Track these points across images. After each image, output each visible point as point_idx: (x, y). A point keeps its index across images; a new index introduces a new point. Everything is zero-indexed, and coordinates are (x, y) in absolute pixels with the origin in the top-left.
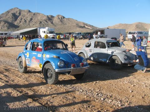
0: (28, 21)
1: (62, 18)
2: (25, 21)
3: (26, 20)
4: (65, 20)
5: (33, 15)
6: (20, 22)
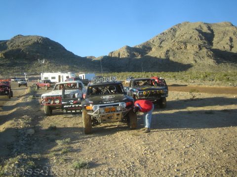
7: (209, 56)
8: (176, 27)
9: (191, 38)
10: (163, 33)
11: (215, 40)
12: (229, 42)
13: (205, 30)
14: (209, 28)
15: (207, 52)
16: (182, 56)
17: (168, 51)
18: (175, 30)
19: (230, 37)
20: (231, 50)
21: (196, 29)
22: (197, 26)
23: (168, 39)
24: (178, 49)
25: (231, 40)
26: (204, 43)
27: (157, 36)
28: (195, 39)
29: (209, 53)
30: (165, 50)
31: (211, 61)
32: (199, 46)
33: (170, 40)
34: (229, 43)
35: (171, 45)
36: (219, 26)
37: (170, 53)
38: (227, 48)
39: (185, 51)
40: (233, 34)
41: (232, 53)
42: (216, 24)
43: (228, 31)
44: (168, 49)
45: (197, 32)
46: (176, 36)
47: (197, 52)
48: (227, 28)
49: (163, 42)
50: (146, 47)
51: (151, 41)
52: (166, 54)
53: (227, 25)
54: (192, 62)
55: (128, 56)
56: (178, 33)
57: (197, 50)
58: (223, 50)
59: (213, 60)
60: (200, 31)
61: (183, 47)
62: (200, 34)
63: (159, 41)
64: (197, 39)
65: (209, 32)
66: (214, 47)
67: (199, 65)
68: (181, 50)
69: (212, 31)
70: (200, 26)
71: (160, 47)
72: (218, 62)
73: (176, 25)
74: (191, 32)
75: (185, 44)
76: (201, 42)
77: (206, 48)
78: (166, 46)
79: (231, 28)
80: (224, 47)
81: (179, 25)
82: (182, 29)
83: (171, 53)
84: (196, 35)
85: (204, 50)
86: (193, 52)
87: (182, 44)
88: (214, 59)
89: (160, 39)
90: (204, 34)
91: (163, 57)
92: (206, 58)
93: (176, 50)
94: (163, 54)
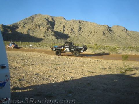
0: (76, 30)
1: (126, 30)
2: (72, 30)
3: (72, 28)
4: (129, 32)
5: (79, 23)
6: (64, 31)
7: (52, 34)
8: (34, 16)
9: (42, 23)
10: (26, 19)
11: (56, 26)
12: (63, 27)
13: (50, 19)
14: (53, 19)
15: (51, 32)
16: (37, 34)
17: (29, 30)
18: (33, 18)
19: (64, 25)
20: (64, 32)
21: (46, 19)
22: (46, 17)
23: (29, 22)
24: (35, 29)
25: (64, 27)
26: (50, 27)
27: (22, 20)
28: (45, 24)
29: (52, 33)
30: (27, 29)
31: (53, 38)
32: (47, 28)
33: (30, 23)
34: (63, 29)
35: (31, 26)
36: (58, 18)
38: (62, 31)
39: (39, 30)
40: (65, 24)
41: (64, 34)
42: (57, 17)
43: (63, 22)
44: (29, 29)
45: (46, 20)
46: (34, 21)
47: (46, 32)
48: (62, 20)
49: (26, 24)
50: (15, 26)
51: (18, 23)
52: (28, 31)
53: (62, 19)
54: (43, 37)
55: (3, 31)
56: (35, 20)
57: (46, 31)
58: (60, 32)
59: (54, 37)
60: (48, 20)
61: (38, 28)
62: (48, 22)
63: (23, 23)
64: (46, 24)
65: (52, 21)
66: (55, 30)
67: (47, 40)
68: (37, 30)
69: (54, 21)
70: (48, 17)
71: (24, 27)
72: (57, 38)
73: (34, 15)
74: (42, 20)
75: (39, 26)
76: (48, 26)
77: (51, 30)
78: (28, 27)
79: (64, 20)
80: (60, 30)
81: (36, 15)
82: (37, 18)
83: (30, 31)
84: (45, 22)
85: (50, 31)
86: (43, 31)
87: (38, 26)
88: (55, 37)
89: (24, 22)
90: (50, 22)
91: (26, 33)
92: (51, 36)
93: (34, 29)
94: (25, 31)
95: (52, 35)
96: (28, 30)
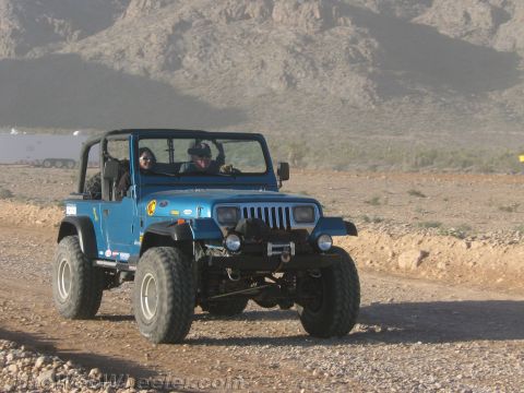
7: (355, 60)
16: (240, 55)
17: (182, 26)
20: (493, 31)
24: (229, 19)
29: (362, 43)
30: (170, 21)
31: (351, 86)
37: (188, 36)
38: (481, 21)
39: (257, 29)
47: (307, 40)
52: (171, 39)
54: (274, 86)
59: (362, 81)
61: (255, 8)
67: (298, 102)
68: (244, 24)
80: (467, 16)
83: (191, 39)
86: (289, 37)
88: (371, 76)
92: (340, 70)
93: (223, 22)
94: (153, 38)
95: (351, 61)
96: (175, 28)
